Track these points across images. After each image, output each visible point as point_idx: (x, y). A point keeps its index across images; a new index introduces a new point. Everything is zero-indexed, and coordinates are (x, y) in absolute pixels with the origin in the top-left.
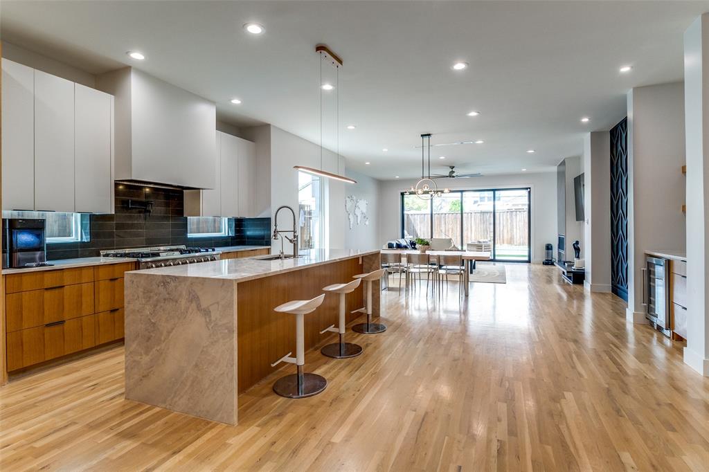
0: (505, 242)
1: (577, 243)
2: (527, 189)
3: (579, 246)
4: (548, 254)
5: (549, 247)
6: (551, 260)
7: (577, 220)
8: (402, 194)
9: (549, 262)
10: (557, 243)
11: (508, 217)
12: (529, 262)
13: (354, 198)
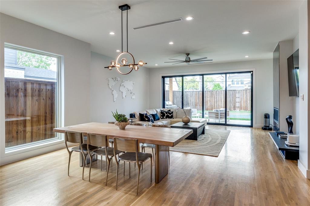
0: (242, 108)
1: (290, 117)
2: (250, 72)
3: (292, 120)
4: (266, 121)
5: (267, 116)
6: (269, 127)
7: (290, 96)
8: (164, 78)
9: (266, 128)
10: (273, 113)
11: (244, 93)
12: (251, 126)
13: (119, 79)
